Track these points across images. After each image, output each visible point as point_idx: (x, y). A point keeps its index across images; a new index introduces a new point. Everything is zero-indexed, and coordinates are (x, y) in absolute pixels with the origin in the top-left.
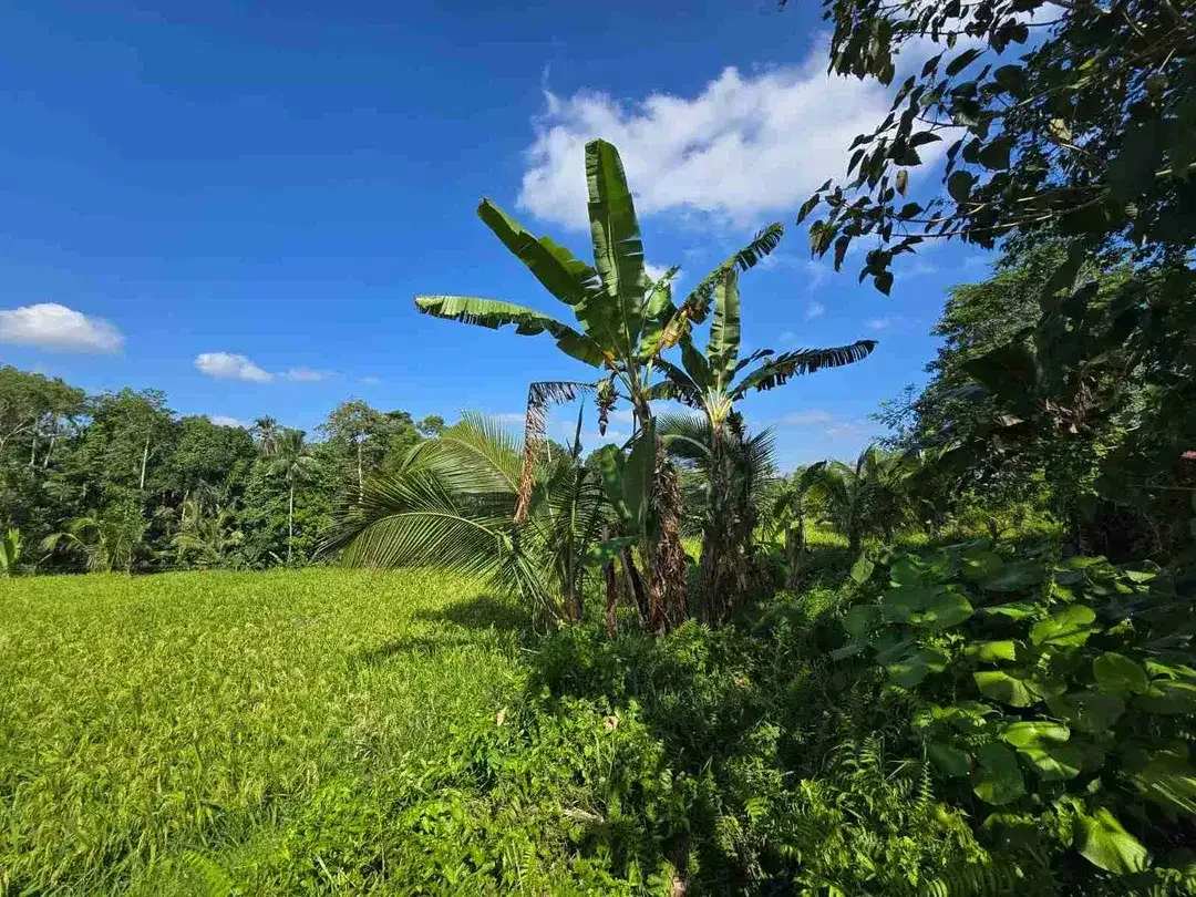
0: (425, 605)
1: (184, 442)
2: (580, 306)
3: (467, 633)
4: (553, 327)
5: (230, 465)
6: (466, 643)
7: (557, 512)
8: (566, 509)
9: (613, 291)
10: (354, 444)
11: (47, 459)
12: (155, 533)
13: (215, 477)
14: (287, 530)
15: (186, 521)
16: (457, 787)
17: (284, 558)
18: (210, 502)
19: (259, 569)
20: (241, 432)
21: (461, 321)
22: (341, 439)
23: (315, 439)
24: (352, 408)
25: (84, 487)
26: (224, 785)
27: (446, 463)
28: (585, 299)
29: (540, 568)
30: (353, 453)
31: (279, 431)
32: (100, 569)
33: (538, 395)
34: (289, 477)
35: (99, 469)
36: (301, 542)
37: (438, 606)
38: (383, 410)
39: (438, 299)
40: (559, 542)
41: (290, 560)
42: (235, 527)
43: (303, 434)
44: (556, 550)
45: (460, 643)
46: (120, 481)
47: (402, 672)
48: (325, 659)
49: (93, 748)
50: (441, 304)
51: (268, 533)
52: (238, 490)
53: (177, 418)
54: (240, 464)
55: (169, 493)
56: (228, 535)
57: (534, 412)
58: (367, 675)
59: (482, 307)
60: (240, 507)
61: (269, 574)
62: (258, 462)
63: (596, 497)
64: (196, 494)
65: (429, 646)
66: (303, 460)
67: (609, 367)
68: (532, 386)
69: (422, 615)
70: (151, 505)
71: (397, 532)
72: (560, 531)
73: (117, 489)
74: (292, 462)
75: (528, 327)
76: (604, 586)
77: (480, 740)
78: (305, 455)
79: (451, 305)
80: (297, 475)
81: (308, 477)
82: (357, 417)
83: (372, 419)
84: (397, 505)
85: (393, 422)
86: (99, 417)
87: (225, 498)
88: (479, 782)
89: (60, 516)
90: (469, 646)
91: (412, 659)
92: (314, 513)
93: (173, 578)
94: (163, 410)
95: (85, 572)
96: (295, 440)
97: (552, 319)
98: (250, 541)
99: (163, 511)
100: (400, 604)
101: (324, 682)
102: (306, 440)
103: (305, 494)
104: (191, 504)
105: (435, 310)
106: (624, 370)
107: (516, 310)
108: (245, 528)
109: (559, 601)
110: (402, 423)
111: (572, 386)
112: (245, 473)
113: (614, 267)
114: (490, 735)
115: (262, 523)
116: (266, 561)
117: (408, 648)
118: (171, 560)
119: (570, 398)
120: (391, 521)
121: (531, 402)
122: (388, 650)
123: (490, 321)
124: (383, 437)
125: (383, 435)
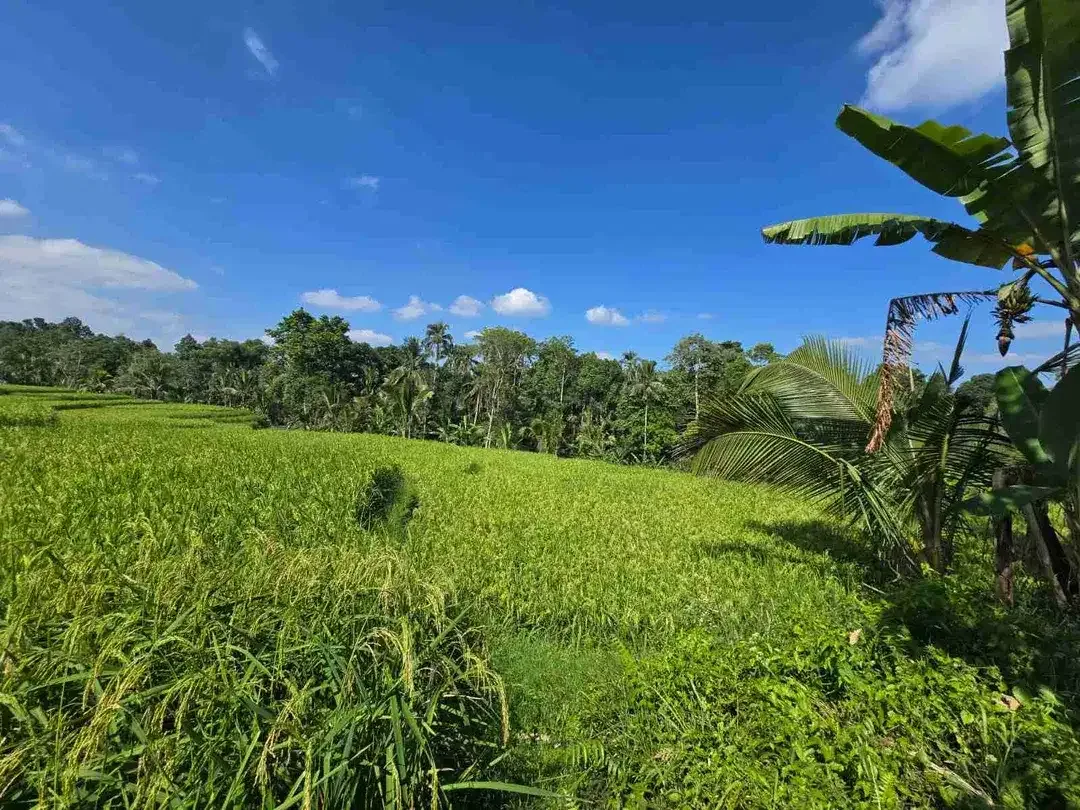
0: (756, 517)
1: (583, 371)
2: (976, 195)
3: (799, 552)
4: (930, 229)
5: (607, 387)
6: (799, 562)
7: (920, 445)
8: (935, 441)
9: (1038, 159)
10: (692, 371)
11: (520, 382)
12: (568, 431)
13: (599, 396)
14: (643, 438)
15: (584, 425)
16: (804, 682)
17: (641, 459)
18: (596, 413)
19: (625, 464)
20: (615, 364)
21: (809, 243)
22: (682, 368)
23: (664, 367)
24: (692, 341)
25: (535, 400)
26: (615, 607)
27: (785, 387)
28: (984, 183)
29: (892, 504)
30: (691, 378)
31: (639, 362)
32: (544, 451)
33: (901, 312)
34: (645, 397)
35: (541, 389)
36: (653, 447)
37: (769, 521)
38: (717, 340)
39: (785, 226)
40: (920, 479)
41: (645, 461)
42: (610, 432)
43: (655, 364)
44: (916, 488)
45: (792, 560)
46: (551, 396)
47: (736, 570)
48: (675, 540)
49: (549, 556)
50: (788, 230)
51: (630, 439)
52: (612, 406)
53: (578, 355)
54: (614, 387)
55: (574, 405)
56: (606, 438)
57: (895, 332)
58: (707, 561)
59: (835, 224)
60: (614, 418)
61: (634, 469)
62: (625, 386)
63: (983, 433)
64: (589, 408)
65: (759, 554)
66: (654, 384)
67: (1020, 263)
68: (894, 302)
69: (754, 525)
70: (566, 412)
71: (734, 448)
72: (922, 468)
73: (549, 402)
74: (647, 386)
75: (892, 234)
76: (993, 544)
77: (829, 649)
78: (656, 380)
79: (799, 229)
80: (650, 396)
81: (657, 397)
82: (695, 348)
83: (707, 350)
84: (738, 425)
85: (726, 351)
86: (541, 356)
87: (605, 411)
88: (825, 687)
89: (526, 417)
90: (802, 566)
91: (745, 560)
92: (661, 427)
93: (578, 462)
94: (572, 350)
95: (537, 452)
96: (649, 368)
97: (928, 219)
98: (619, 443)
99: (572, 418)
100: (733, 512)
101: (675, 558)
102: (657, 368)
103: (656, 411)
104: (587, 414)
105: (782, 237)
106: (1052, 264)
107: (876, 218)
108: (617, 433)
109: (917, 546)
110: (733, 351)
111: (954, 297)
112: (617, 393)
113: (1046, 127)
114: (841, 648)
115: (627, 432)
116: (628, 459)
117: (742, 551)
118: (576, 450)
119: (949, 312)
120: (731, 436)
121: (891, 320)
122: (725, 548)
123: (844, 237)
124: (716, 365)
125: (716, 363)
